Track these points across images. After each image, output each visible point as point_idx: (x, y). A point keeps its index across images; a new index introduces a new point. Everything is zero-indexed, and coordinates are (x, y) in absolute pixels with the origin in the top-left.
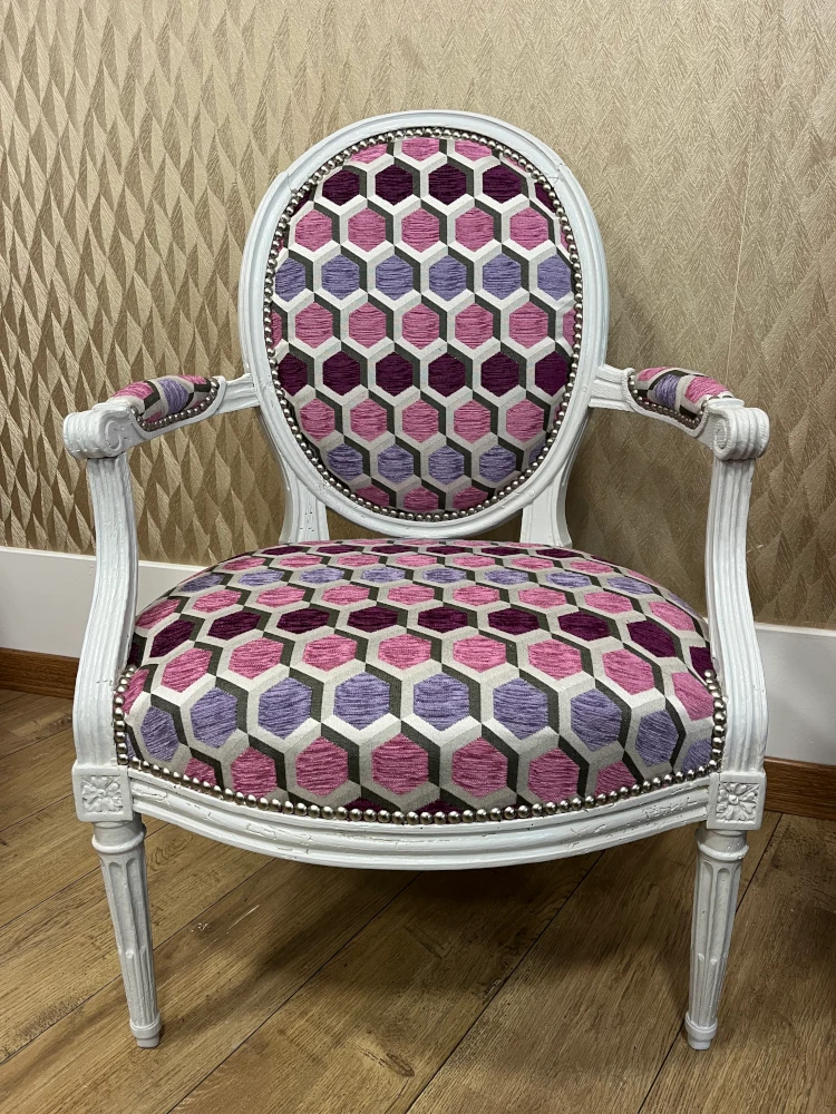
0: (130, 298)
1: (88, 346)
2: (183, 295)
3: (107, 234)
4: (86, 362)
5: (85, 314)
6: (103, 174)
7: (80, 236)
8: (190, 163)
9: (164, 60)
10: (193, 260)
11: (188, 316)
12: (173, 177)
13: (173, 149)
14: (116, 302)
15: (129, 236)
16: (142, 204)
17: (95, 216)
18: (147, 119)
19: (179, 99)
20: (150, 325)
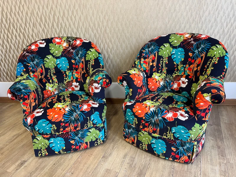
0: (10, 47)
1: (5, 53)
2: (18, 46)
3: (6, 38)
4: (5, 55)
5: (4, 49)
6: (4, 30)
7: (2, 39)
8: (17, 29)
9: (11, 16)
10: (19, 41)
11: (19, 49)
12: (14, 31)
13: (14, 27)
14: (8, 47)
15: (9, 38)
16: (10, 34)
17: (4, 36)
18: (10, 23)
19: (14, 21)
20: (14, 50)
